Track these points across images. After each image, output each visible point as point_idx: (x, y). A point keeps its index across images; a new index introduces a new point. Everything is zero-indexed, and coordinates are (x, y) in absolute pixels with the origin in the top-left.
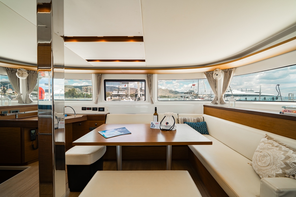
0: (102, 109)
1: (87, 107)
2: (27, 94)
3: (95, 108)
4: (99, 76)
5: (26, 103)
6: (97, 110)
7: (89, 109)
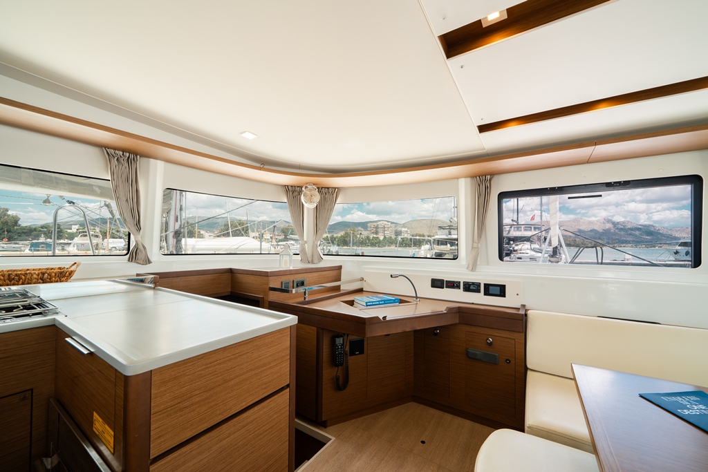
0: (497, 290)
1: (446, 278)
2: (314, 242)
3: (473, 283)
4: (483, 182)
5: (313, 263)
6: (479, 291)
7: (453, 285)
